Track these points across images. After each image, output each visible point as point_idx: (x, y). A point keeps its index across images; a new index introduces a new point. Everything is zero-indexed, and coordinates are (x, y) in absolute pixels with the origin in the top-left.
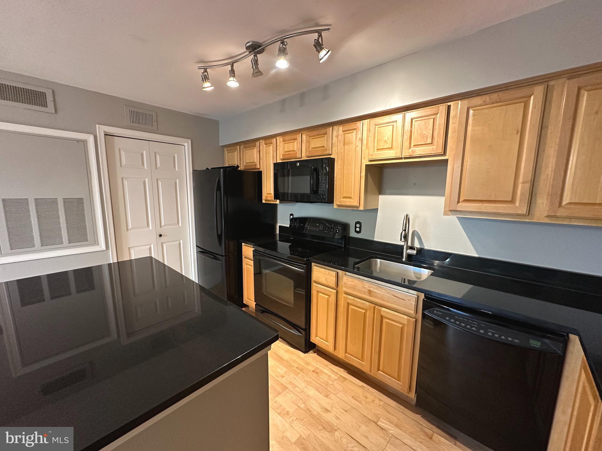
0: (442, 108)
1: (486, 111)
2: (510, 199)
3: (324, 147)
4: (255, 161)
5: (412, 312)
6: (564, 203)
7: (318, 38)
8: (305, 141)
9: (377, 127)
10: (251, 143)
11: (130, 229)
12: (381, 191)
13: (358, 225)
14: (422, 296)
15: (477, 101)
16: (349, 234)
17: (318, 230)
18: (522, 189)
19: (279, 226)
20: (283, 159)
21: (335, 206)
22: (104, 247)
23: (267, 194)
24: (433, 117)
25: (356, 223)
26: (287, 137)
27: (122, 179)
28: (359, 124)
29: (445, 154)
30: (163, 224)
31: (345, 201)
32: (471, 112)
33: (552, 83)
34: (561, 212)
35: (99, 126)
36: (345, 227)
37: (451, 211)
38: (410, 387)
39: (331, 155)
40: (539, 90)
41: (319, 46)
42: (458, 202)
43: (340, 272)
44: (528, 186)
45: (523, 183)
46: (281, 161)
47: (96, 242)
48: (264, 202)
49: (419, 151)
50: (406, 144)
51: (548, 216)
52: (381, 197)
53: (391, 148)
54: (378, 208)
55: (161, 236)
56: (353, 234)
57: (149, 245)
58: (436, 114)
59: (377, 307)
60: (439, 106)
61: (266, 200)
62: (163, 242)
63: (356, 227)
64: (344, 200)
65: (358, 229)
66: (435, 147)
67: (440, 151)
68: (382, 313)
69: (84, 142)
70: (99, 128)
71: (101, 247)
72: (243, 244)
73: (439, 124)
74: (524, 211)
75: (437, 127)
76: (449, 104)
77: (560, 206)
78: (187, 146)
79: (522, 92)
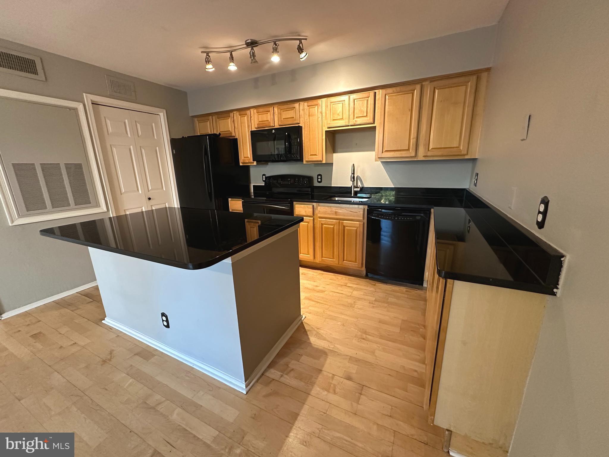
0: (372, 93)
1: (394, 97)
2: (407, 149)
3: (293, 117)
4: (230, 130)
5: (362, 218)
6: (430, 149)
7: (300, 44)
8: (277, 113)
9: (332, 104)
10: (226, 114)
11: (123, 193)
12: (334, 151)
13: (319, 177)
14: (366, 207)
15: (390, 90)
16: (313, 184)
17: (289, 183)
18: (413, 141)
19: (254, 186)
20: (258, 128)
21: (304, 162)
22: (105, 209)
23: (245, 157)
24: (367, 99)
25: (318, 175)
26: (261, 110)
27: (111, 146)
28: (320, 101)
29: (374, 123)
30: (150, 188)
31: (313, 158)
32: (387, 97)
33: (424, 83)
34: (429, 154)
35: (87, 94)
36: (310, 179)
37: (379, 158)
38: (362, 264)
39: (299, 124)
40: (418, 87)
41: (300, 50)
42: (382, 152)
43: (315, 204)
44: (415, 140)
45: (413, 139)
46: (256, 130)
47: (98, 205)
48: (241, 164)
49: (359, 121)
50: (351, 117)
51: (424, 156)
52: (334, 154)
53: (342, 119)
54: (333, 163)
55: (150, 199)
56: (316, 184)
57: (141, 207)
58: (368, 97)
59: (340, 221)
60: (370, 92)
61: (243, 163)
62: (151, 205)
63: (318, 179)
64: (311, 157)
65: (320, 180)
66: (368, 118)
67: (372, 121)
68: (344, 224)
69: (75, 110)
70: (86, 96)
71: (103, 209)
72: (230, 199)
73: (370, 104)
74: (413, 154)
75: (369, 106)
76: (375, 91)
77: (428, 150)
78: (162, 116)
79: (411, 87)
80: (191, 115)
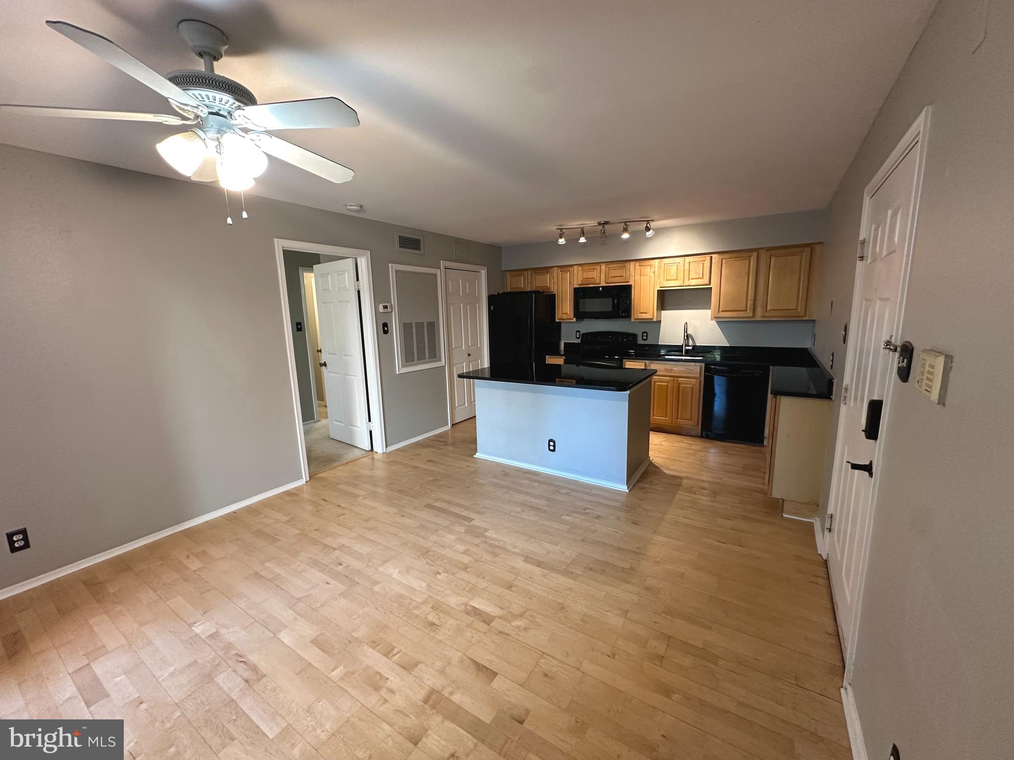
0: (708, 257)
1: (731, 262)
2: (745, 309)
3: (622, 276)
4: (548, 285)
5: (698, 376)
6: (768, 310)
7: (647, 224)
8: (604, 271)
9: (666, 265)
10: (547, 270)
11: (453, 349)
12: (663, 309)
13: (645, 335)
14: (703, 365)
15: (726, 256)
16: (637, 341)
17: (611, 341)
18: (750, 303)
19: (565, 343)
20: (581, 284)
21: (633, 320)
23: (563, 314)
24: (703, 262)
25: (643, 333)
26: (586, 267)
27: (450, 304)
28: (652, 262)
29: (710, 284)
30: (470, 345)
31: (642, 316)
32: (723, 261)
33: (760, 251)
34: (767, 314)
35: (444, 261)
36: (635, 336)
37: (715, 317)
38: (698, 422)
39: (628, 282)
40: (755, 254)
41: (648, 229)
42: (719, 312)
43: (647, 362)
44: (752, 302)
45: (750, 300)
46: (578, 286)
47: (440, 360)
48: (557, 320)
49: (693, 282)
50: (687, 277)
51: (762, 317)
52: (663, 312)
53: (676, 279)
54: (661, 321)
55: (469, 355)
56: (640, 341)
57: (462, 363)
58: (705, 261)
59: (675, 379)
60: (705, 257)
61: (559, 319)
62: (469, 361)
63: (643, 336)
64: (641, 315)
65: (645, 338)
66: (704, 280)
67: (707, 282)
68: (679, 382)
69: (435, 275)
70: (443, 263)
71: (443, 363)
72: (547, 357)
73: (707, 267)
74: (751, 315)
75: (705, 268)
76: (712, 255)
77: (766, 311)
78: (483, 273)
79: (748, 254)
80: (503, 269)
